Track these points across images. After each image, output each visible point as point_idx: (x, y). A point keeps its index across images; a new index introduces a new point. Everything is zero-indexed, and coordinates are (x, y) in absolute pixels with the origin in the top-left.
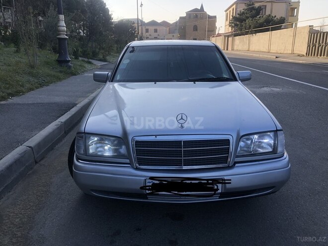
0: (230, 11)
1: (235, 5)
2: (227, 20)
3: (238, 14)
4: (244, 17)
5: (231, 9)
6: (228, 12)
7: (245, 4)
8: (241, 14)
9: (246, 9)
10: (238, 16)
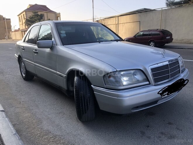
0: (21, 16)
1: (25, 12)
2: (20, 21)
3: (29, 18)
4: (33, 20)
5: (22, 15)
6: (20, 16)
7: (33, 12)
8: (31, 18)
9: (34, 15)
10: (29, 19)
